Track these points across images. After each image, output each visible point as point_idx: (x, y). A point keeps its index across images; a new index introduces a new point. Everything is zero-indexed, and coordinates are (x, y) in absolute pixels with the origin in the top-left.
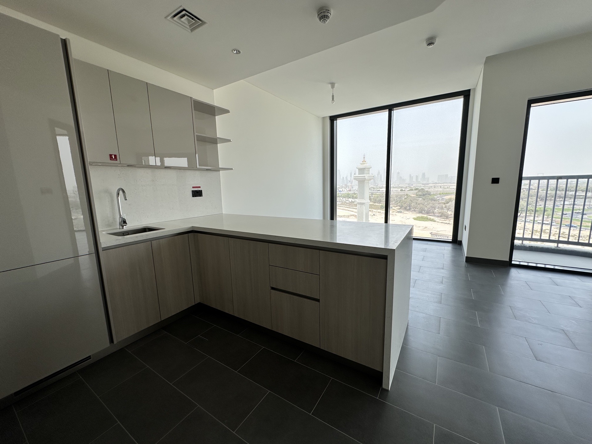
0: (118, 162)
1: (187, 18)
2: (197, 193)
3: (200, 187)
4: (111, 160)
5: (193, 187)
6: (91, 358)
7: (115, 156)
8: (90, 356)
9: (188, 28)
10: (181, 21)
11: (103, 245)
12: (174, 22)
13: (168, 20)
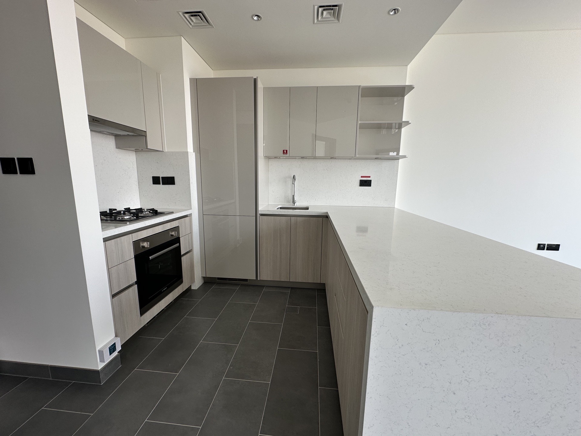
0: (288, 155)
1: (328, 12)
2: (365, 183)
3: (369, 177)
4: (283, 154)
5: (362, 177)
6: (248, 281)
7: (286, 151)
8: (247, 279)
9: (333, 20)
10: (325, 18)
11: (260, 213)
12: (321, 22)
13: (316, 24)
